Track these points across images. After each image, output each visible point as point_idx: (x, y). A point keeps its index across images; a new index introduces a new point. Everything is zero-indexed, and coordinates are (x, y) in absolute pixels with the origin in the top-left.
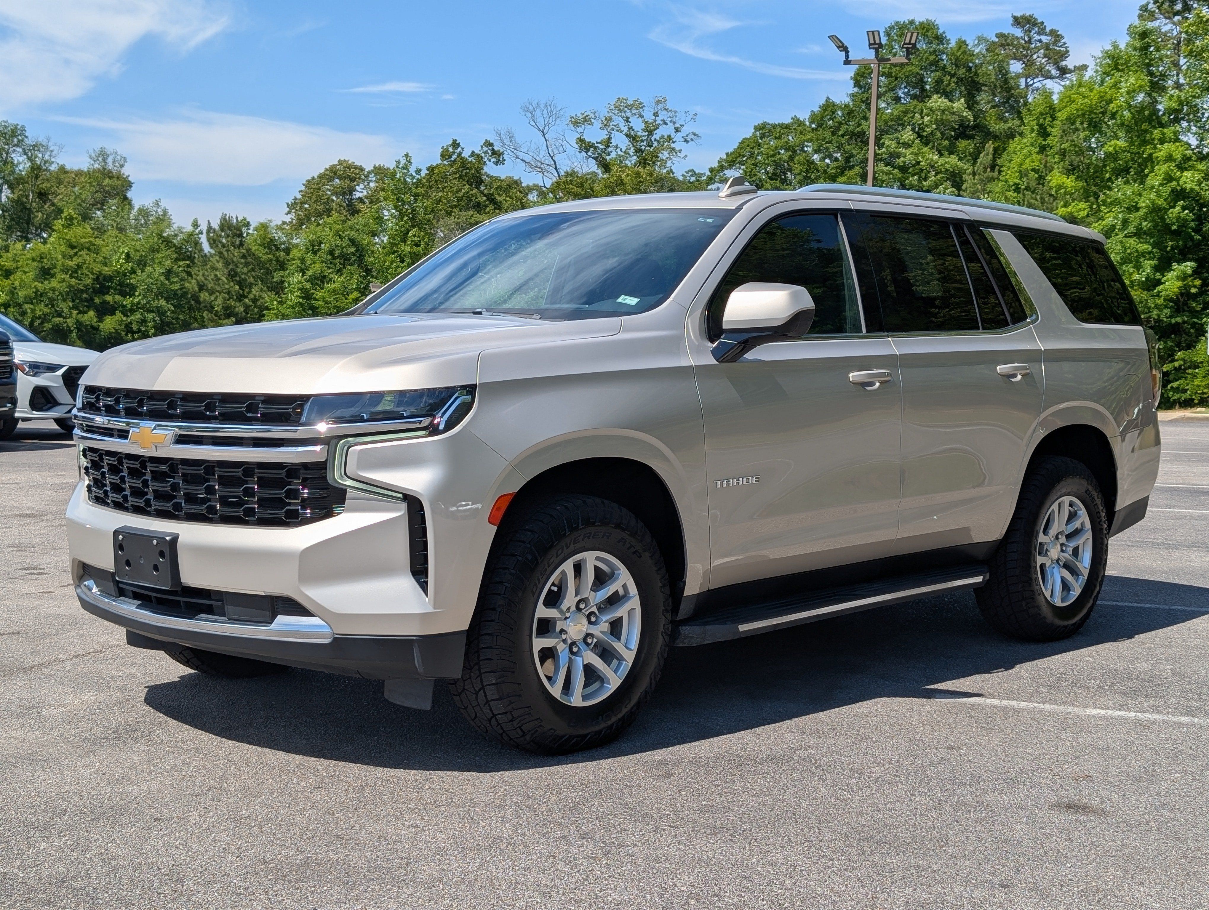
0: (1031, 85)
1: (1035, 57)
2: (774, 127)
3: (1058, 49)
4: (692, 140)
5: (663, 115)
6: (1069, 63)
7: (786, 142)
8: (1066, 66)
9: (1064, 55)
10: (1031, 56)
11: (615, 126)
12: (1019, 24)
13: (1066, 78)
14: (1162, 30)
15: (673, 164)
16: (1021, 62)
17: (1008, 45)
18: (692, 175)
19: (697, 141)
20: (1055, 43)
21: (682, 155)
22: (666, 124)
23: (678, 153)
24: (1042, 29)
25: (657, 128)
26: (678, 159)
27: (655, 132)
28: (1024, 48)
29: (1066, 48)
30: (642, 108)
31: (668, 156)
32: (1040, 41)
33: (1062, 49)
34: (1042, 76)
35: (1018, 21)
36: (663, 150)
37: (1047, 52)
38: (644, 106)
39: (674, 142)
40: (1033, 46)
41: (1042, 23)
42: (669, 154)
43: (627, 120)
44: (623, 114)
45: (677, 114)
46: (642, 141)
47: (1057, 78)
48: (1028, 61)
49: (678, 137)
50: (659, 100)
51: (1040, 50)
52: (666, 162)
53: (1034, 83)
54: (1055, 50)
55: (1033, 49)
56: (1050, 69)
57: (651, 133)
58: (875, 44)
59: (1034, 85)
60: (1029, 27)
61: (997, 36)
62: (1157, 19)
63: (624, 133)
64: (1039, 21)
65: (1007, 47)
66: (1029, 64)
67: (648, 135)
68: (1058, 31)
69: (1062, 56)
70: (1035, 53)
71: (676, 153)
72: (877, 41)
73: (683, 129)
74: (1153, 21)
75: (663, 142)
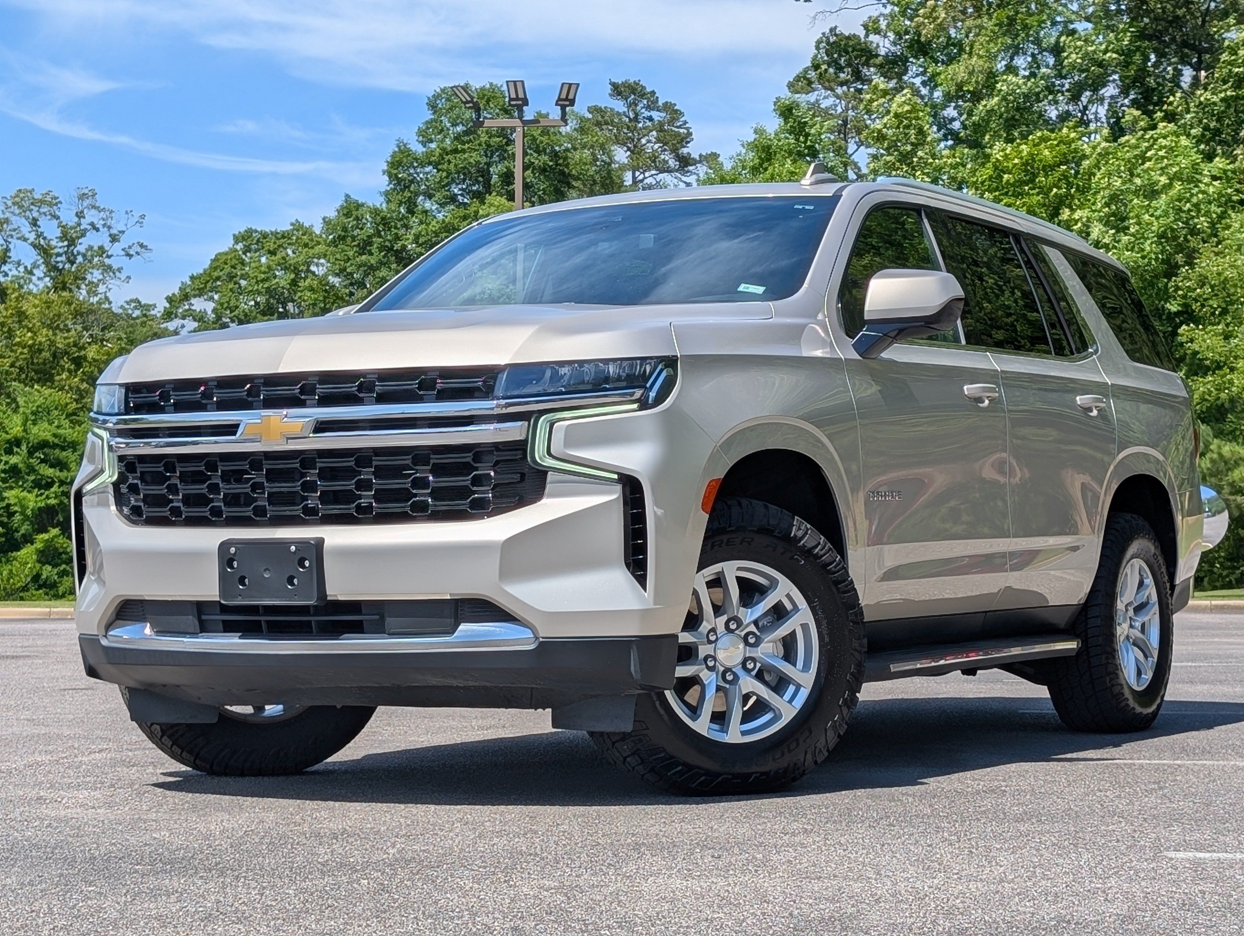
0: (642, 181)
1: (644, 141)
2: (265, 236)
3: (676, 130)
4: (138, 253)
5: (91, 216)
6: (693, 150)
7: (284, 258)
8: (689, 154)
9: (685, 139)
10: (639, 140)
11: (15, 230)
12: (619, 94)
13: (688, 171)
14: (822, 106)
15: (110, 290)
16: (625, 148)
17: (607, 123)
18: (136, 308)
19: (146, 255)
20: (671, 122)
21: (123, 276)
22: (97, 230)
23: (117, 273)
24: (652, 102)
25: (83, 235)
26: (118, 282)
27: (80, 241)
28: (628, 128)
29: (687, 129)
30: (56, 204)
31: (101, 277)
32: (651, 119)
33: (682, 131)
34: (657, 168)
35: (618, 90)
36: (93, 268)
37: (662, 134)
38: (60, 202)
39: (109, 257)
40: (640, 125)
41: (653, 93)
42: (103, 274)
43: (34, 223)
44: (28, 213)
45: (113, 215)
46: (59, 255)
47: (677, 171)
48: (635, 146)
49: (116, 249)
50: (84, 194)
51: (651, 131)
52: (97, 286)
53: (645, 178)
54: (672, 131)
55: (641, 129)
56: (667, 158)
57: (72, 242)
58: (517, 99)
59: (646, 181)
60: (635, 99)
61: (590, 110)
62: (814, 90)
63: (29, 241)
64: (649, 90)
65: (604, 127)
66: (636, 151)
67: (68, 246)
68: (675, 105)
69: (682, 140)
70: (644, 136)
71: (114, 273)
72: (521, 95)
73: (123, 238)
74: (807, 94)
75: (92, 256)
